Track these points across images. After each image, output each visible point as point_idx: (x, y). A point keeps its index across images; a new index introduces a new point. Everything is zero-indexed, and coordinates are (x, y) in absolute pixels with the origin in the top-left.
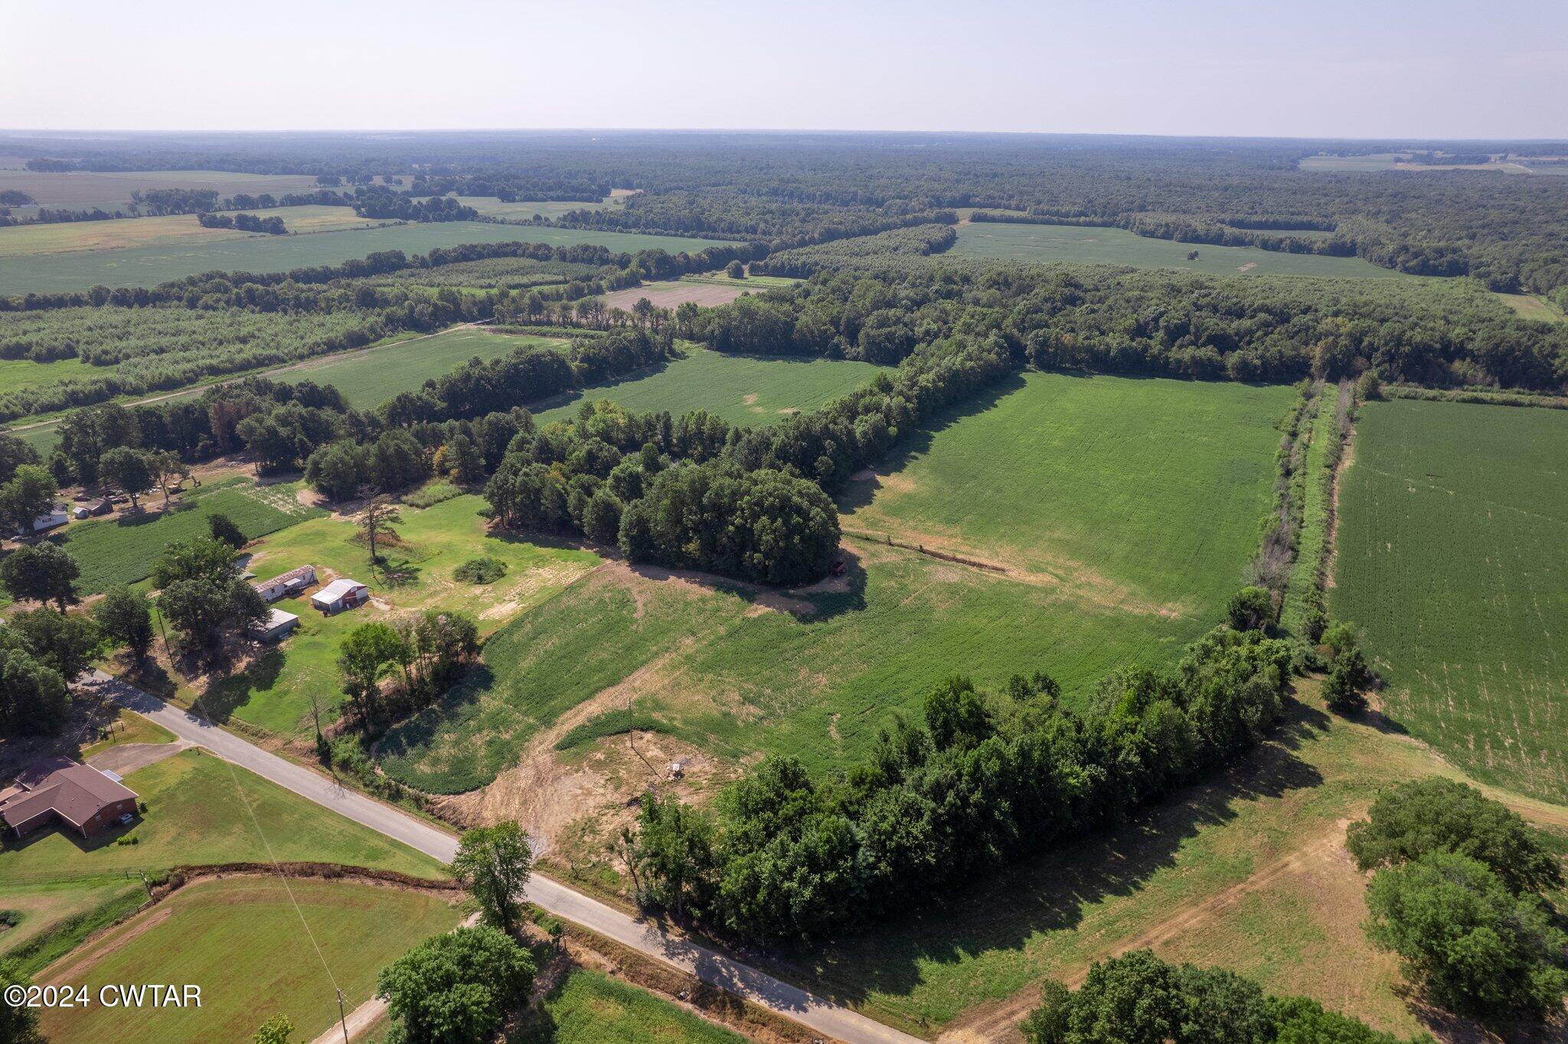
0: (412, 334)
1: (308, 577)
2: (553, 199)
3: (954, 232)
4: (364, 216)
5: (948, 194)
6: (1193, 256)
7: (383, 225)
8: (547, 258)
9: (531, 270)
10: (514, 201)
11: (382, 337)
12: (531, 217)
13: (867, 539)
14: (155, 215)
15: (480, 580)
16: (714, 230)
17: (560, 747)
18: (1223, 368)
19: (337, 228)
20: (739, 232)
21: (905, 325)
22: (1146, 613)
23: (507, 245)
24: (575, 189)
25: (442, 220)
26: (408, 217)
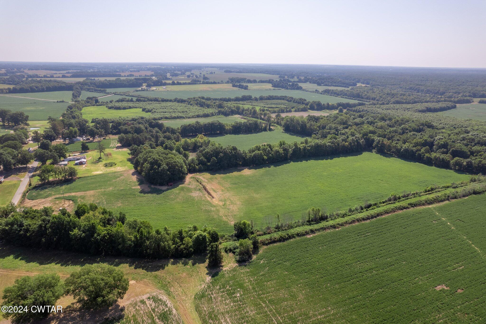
0: (222, 116)
1: (83, 158)
2: (333, 86)
4: (273, 87)
7: (274, 89)
8: (291, 101)
9: (281, 104)
10: (321, 85)
11: (214, 116)
12: (314, 90)
13: (198, 181)
14: (226, 83)
15: (106, 166)
16: (363, 98)
18: (449, 164)
19: (261, 89)
20: (370, 99)
25: (291, 89)
26: (283, 88)
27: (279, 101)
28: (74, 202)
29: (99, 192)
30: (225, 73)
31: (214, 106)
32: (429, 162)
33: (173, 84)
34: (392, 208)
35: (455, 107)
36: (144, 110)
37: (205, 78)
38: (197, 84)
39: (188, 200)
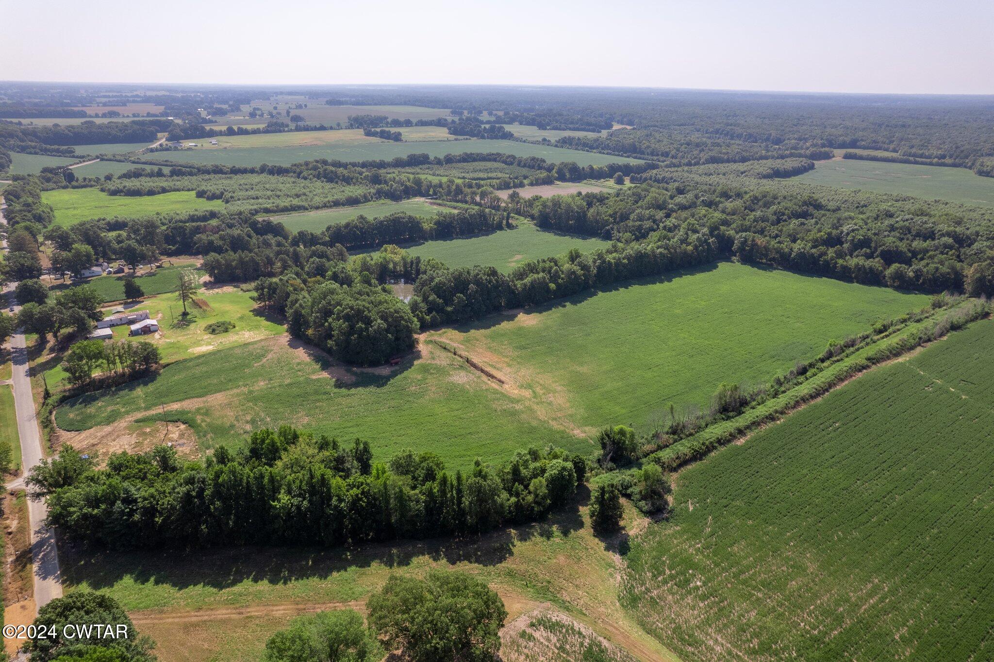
0: (388, 201)
1: (144, 316)
2: (570, 129)
3: (813, 165)
4: (451, 134)
5: (841, 138)
7: (456, 140)
8: (512, 164)
9: (496, 170)
10: (546, 129)
11: (370, 201)
12: (540, 139)
13: (445, 348)
14: (349, 128)
15: (213, 332)
16: (643, 153)
17: (137, 421)
18: (884, 277)
19: (430, 139)
20: (658, 155)
22: (562, 428)
24: (589, 124)
25: (492, 138)
26: (473, 135)
27: (489, 164)
28: (189, 426)
29: (238, 395)
30: (327, 106)
31: (361, 178)
32: (846, 275)
33: (230, 132)
34: (845, 369)
35: (812, 167)
36: (200, 195)
37: (296, 119)
38: (284, 131)
39: (453, 393)
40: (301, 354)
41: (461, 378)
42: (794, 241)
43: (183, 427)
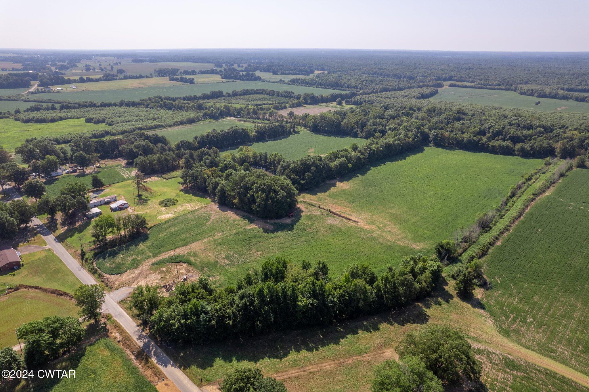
0: (212, 120)
1: (114, 199)
2: (291, 74)
3: (438, 90)
4: (223, 78)
5: (444, 76)
6: (537, 103)
7: (228, 82)
8: (273, 95)
9: (265, 99)
10: (277, 74)
11: (200, 120)
12: (279, 80)
13: (312, 205)
14: (158, 77)
15: (166, 205)
16: (342, 87)
17: (153, 264)
18: (514, 150)
19: (212, 82)
20: (351, 88)
21: (383, 125)
22: (406, 245)
23: (260, 90)
24: (301, 71)
25: (248, 80)
26: (237, 79)
27: (260, 96)
28: (189, 264)
29: (208, 243)
30: (134, 63)
31: (190, 107)
32: (493, 151)
33: (82, 80)
34: (526, 200)
35: (436, 92)
36: (88, 121)
37: (120, 71)
38: (117, 79)
39: (334, 231)
40: (230, 215)
41: (333, 221)
42: (463, 133)
43: (185, 265)
